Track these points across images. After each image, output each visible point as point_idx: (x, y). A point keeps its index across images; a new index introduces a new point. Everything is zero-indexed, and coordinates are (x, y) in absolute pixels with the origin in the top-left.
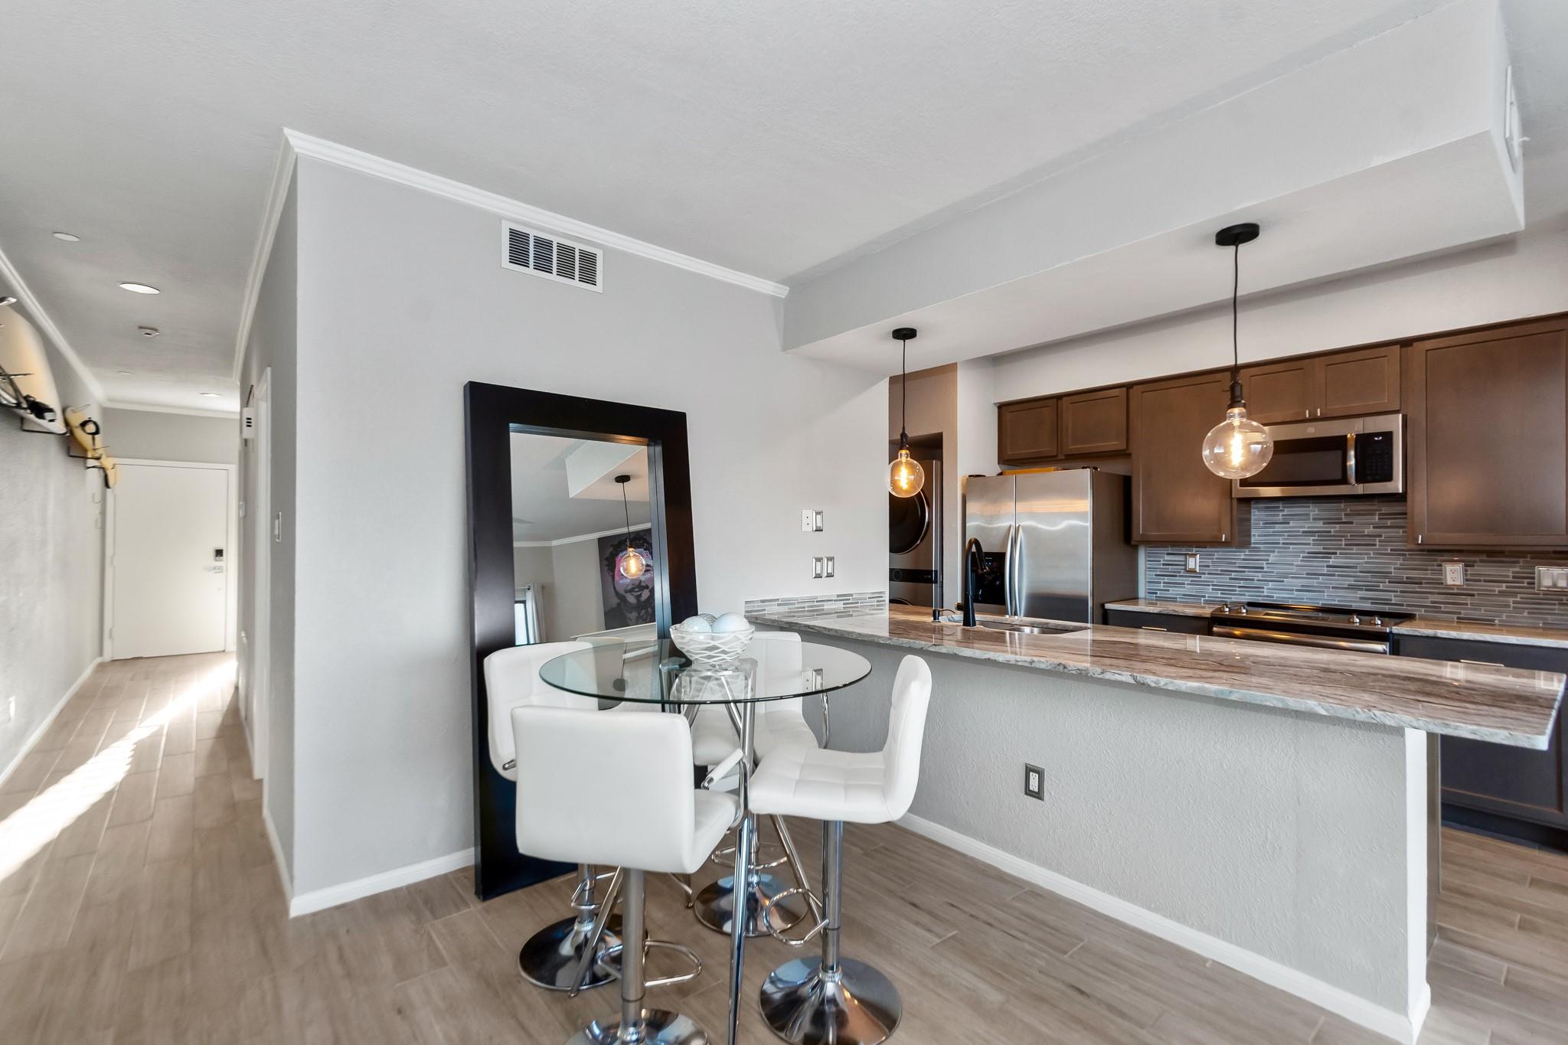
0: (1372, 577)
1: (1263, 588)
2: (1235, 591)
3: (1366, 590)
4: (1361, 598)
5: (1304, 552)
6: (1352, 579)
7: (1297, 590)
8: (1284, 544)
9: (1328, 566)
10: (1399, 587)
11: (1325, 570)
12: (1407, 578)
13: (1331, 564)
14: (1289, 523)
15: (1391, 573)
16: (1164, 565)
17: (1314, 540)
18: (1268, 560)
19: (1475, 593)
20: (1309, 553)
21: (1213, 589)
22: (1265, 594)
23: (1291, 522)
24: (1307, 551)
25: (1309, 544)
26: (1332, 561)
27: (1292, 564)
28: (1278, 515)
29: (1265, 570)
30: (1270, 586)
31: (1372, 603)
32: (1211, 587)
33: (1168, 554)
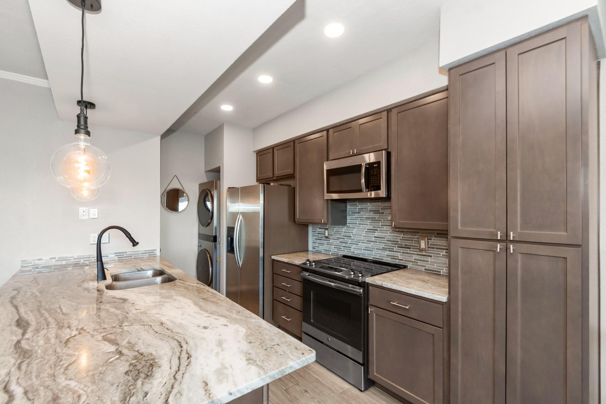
0: (392, 244)
1: (351, 247)
2: (341, 248)
3: (389, 251)
4: (387, 255)
5: (365, 229)
6: (384, 244)
7: (364, 250)
8: (359, 224)
9: (375, 237)
10: (402, 250)
11: (373, 239)
12: (405, 245)
13: (376, 236)
14: (360, 213)
15: (398, 242)
16: (318, 234)
17: (370, 222)
18: (353, 233)
19: (432, 255)
20: (368, 229)
21: (334, 247)
22: (352, 251)
23: (361, 212)
24: (367, 228)
25: (367, 224)
26: (376, 234)
27: (361, 235)
28: (356, 209)
29: (352, 238)
30: (354, 247)
31: (391, 258)
32: (333, 246)
33: (319, 228)
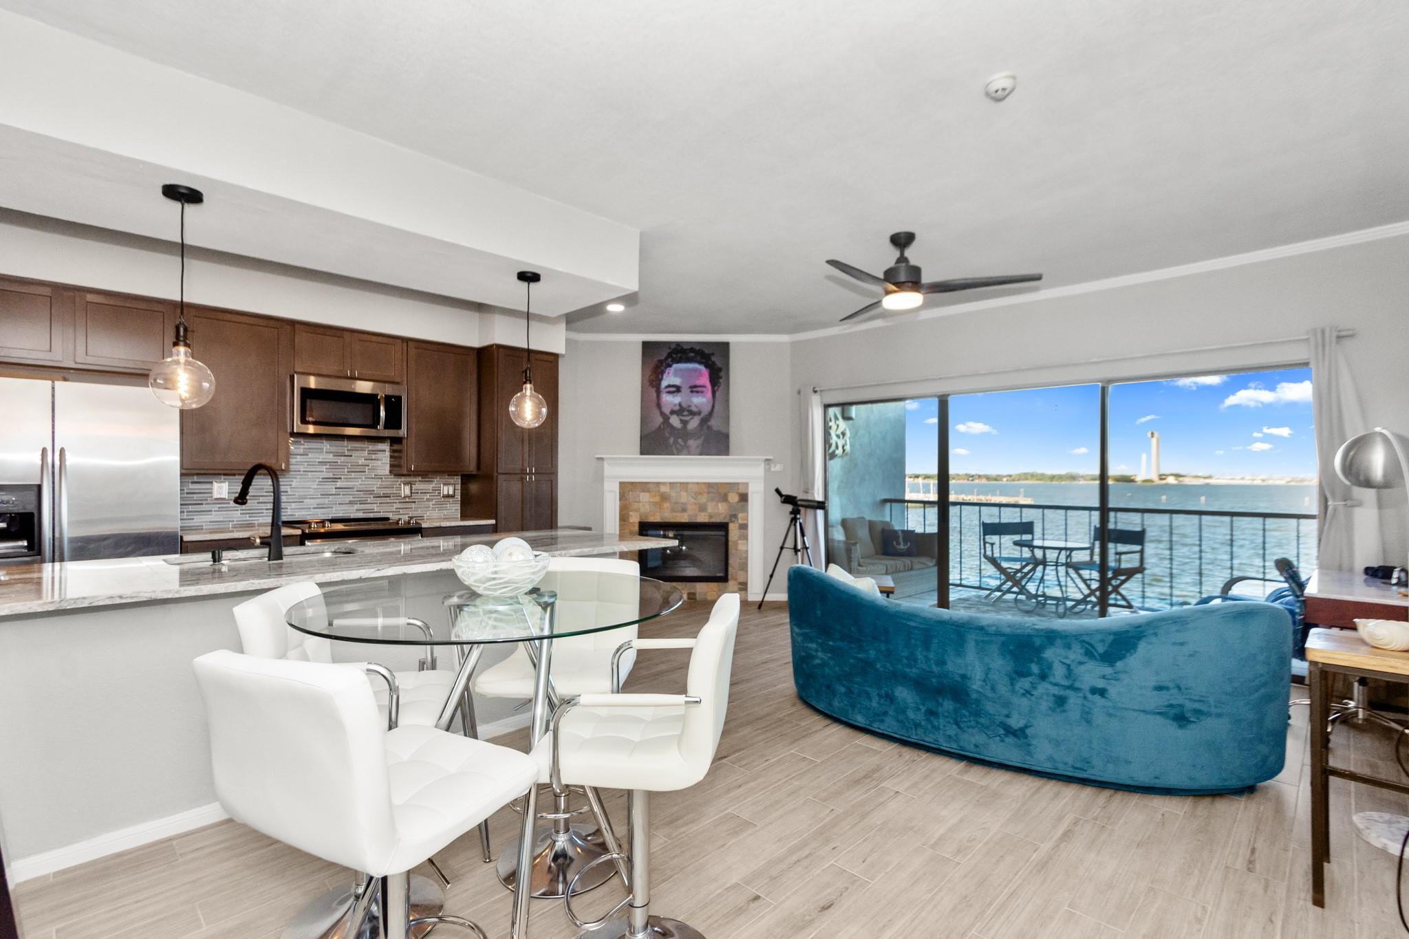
0: (364, 494)
1: (287, 508)
2: (262, 513)
3: (360, 504)
4: (357, 510)
5: (319, 478)
6: (352, 496)
7: (314, 508)
8: (304, 471)
9: (336, 488)
10: (379, 500)
11: (334, 491)
12: (383, 494)
13: (338, 486)
14: (308, 455)
15: (374, 491)
16: (187, 493)
17: (326, 469)
18: (291, 485)
19: (416, 500)
20: (322, 478)
21: (241, 514)
22: (289, 513)
23: (310, 454)
24: (321, 477)
25: (323, 472)
26: (339, 484)
27: (310, 488)
28: (300, 448)
29: (289, 493)
30: (293, 507)
31: (363, 513)
32: (239, 512)
33: (193, 483)
